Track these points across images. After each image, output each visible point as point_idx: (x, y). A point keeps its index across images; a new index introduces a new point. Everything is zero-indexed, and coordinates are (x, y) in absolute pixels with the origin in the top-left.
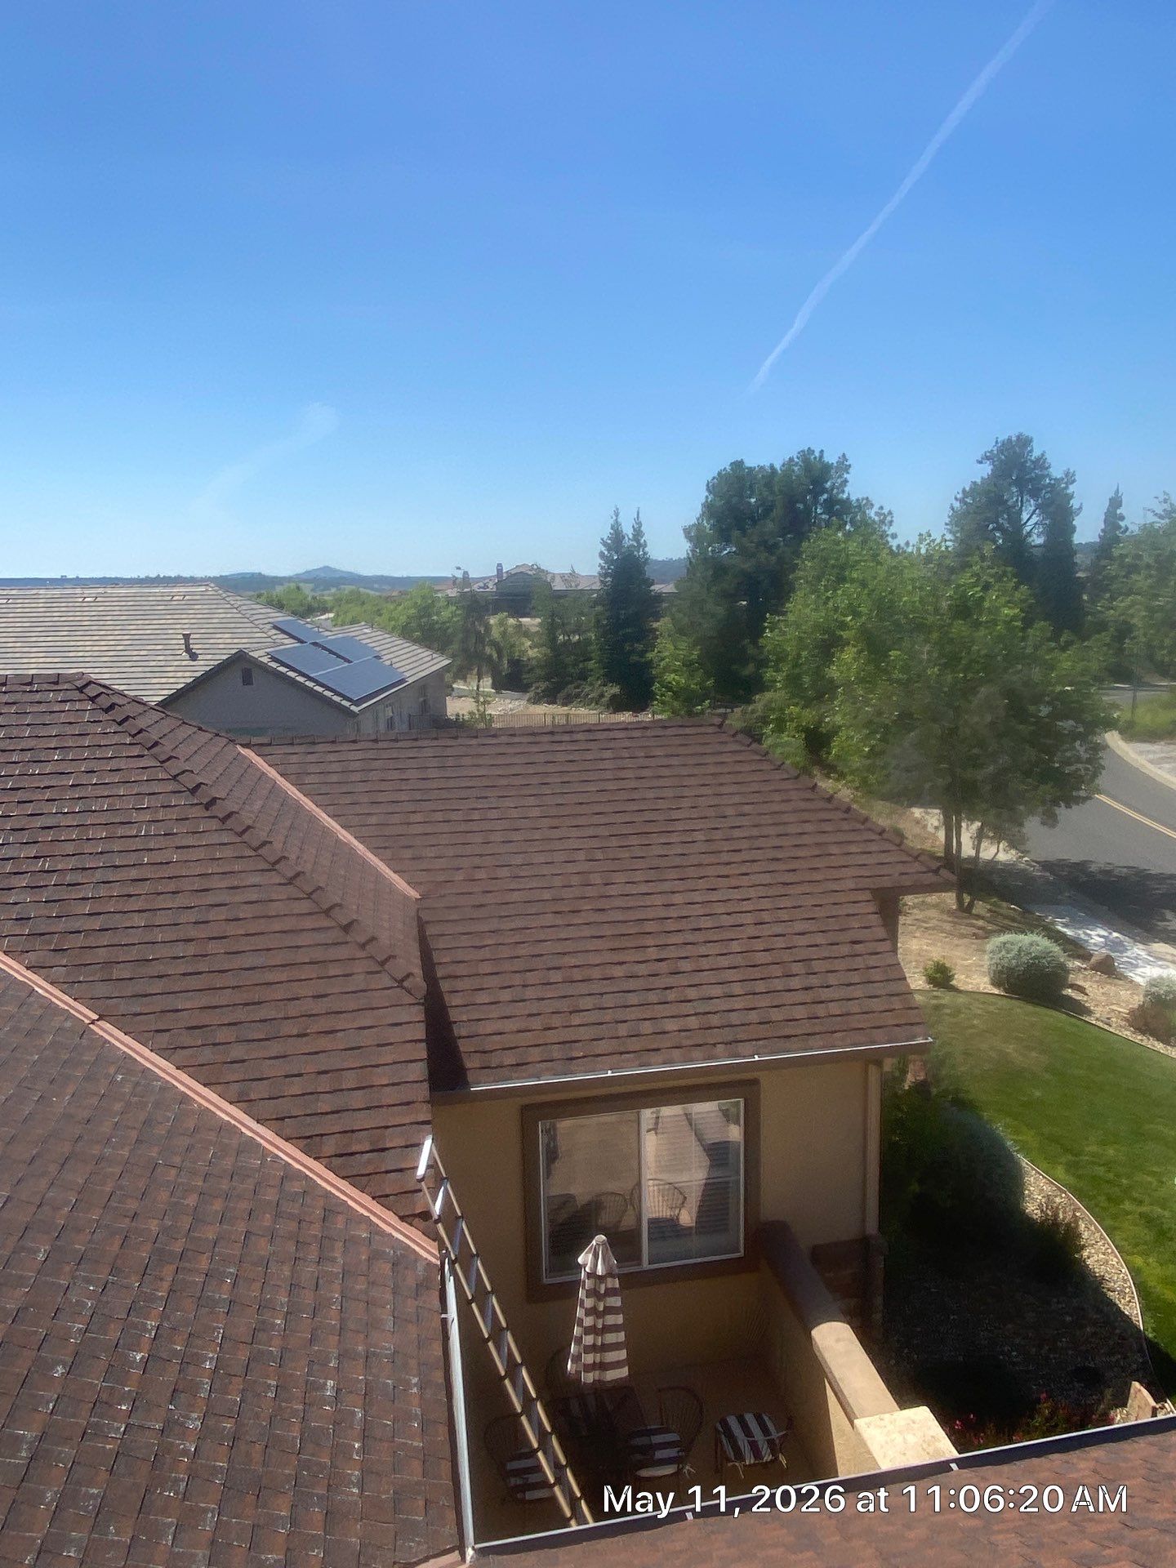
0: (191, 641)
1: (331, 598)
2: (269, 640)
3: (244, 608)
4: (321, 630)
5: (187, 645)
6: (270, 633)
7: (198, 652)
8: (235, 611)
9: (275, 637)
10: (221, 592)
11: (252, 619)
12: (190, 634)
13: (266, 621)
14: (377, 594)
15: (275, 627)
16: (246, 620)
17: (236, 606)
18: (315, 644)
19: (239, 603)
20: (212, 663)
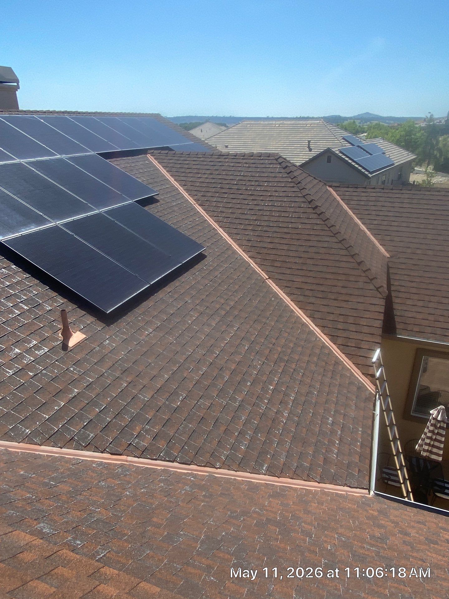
0: (310, 144)
1: (367, 127)
2: (340, 144)
3: (333, 130)
4: (362, 140)
5: (309, 144)
6: (341, 141)
7: (312, 148)
8: (329, 131)
9: (342, 143)
10: (325, 123)
11: (335, 135)
12: (310, 141)
13: (340, 136)
14: (388, 125)
15: (344, 139)
16: (333, 135)
17: (330, 129)
18: (358, 146)
19: (331, 128)
20: (317, 153)
